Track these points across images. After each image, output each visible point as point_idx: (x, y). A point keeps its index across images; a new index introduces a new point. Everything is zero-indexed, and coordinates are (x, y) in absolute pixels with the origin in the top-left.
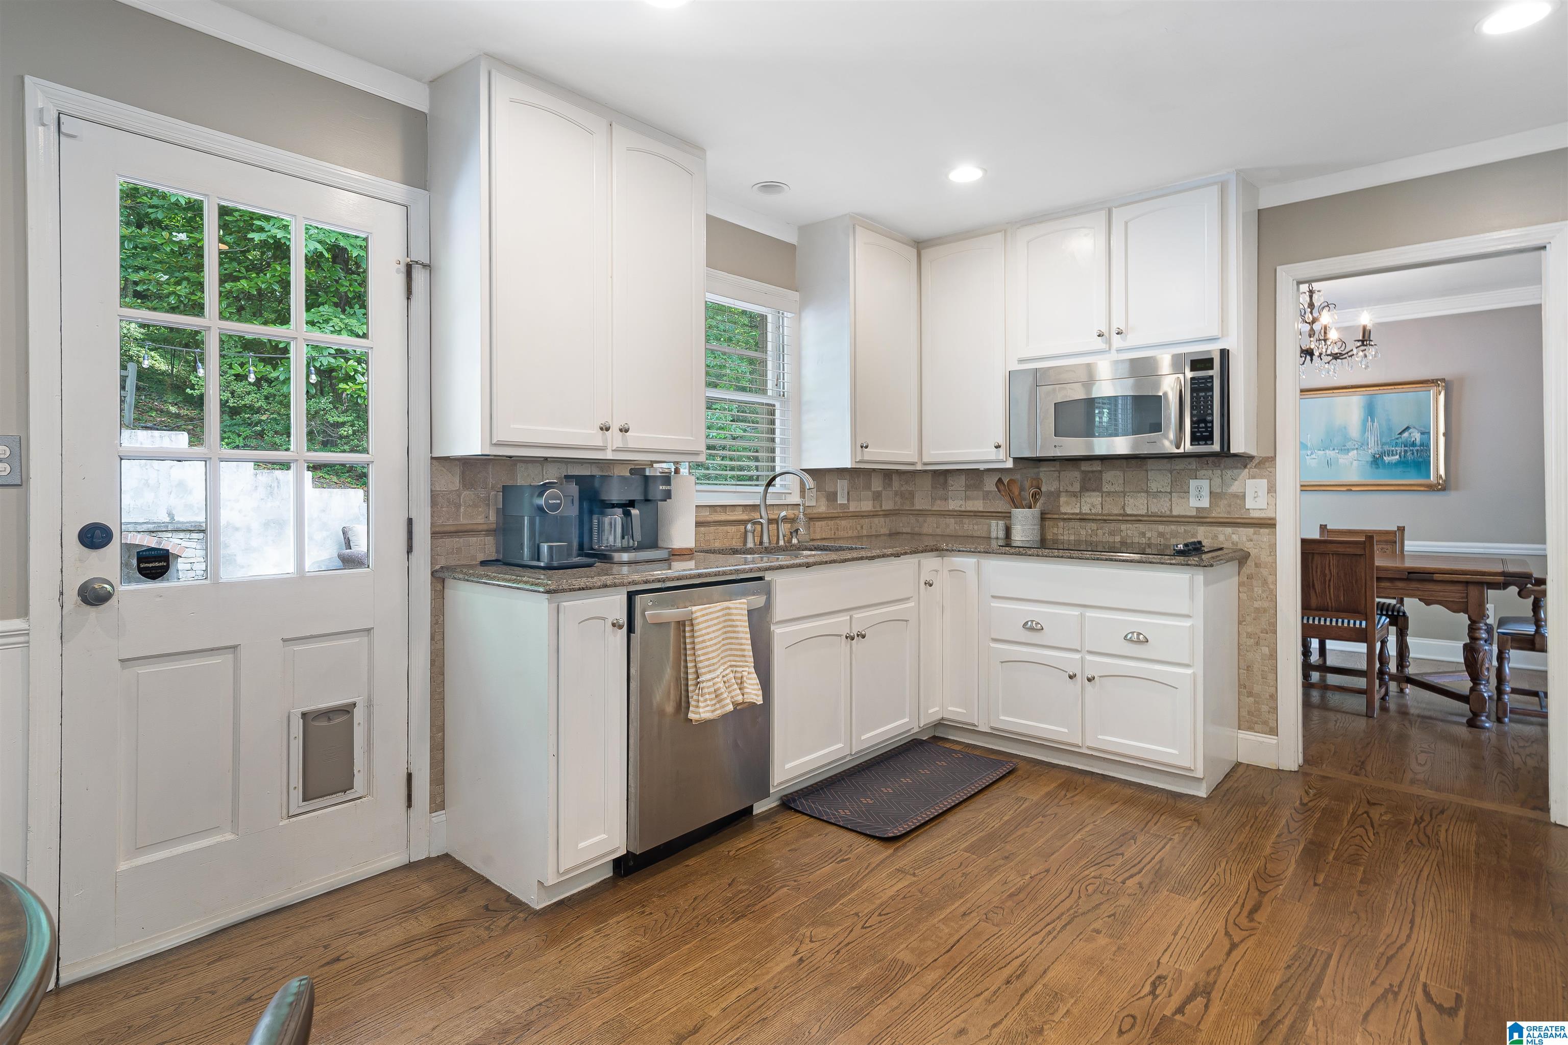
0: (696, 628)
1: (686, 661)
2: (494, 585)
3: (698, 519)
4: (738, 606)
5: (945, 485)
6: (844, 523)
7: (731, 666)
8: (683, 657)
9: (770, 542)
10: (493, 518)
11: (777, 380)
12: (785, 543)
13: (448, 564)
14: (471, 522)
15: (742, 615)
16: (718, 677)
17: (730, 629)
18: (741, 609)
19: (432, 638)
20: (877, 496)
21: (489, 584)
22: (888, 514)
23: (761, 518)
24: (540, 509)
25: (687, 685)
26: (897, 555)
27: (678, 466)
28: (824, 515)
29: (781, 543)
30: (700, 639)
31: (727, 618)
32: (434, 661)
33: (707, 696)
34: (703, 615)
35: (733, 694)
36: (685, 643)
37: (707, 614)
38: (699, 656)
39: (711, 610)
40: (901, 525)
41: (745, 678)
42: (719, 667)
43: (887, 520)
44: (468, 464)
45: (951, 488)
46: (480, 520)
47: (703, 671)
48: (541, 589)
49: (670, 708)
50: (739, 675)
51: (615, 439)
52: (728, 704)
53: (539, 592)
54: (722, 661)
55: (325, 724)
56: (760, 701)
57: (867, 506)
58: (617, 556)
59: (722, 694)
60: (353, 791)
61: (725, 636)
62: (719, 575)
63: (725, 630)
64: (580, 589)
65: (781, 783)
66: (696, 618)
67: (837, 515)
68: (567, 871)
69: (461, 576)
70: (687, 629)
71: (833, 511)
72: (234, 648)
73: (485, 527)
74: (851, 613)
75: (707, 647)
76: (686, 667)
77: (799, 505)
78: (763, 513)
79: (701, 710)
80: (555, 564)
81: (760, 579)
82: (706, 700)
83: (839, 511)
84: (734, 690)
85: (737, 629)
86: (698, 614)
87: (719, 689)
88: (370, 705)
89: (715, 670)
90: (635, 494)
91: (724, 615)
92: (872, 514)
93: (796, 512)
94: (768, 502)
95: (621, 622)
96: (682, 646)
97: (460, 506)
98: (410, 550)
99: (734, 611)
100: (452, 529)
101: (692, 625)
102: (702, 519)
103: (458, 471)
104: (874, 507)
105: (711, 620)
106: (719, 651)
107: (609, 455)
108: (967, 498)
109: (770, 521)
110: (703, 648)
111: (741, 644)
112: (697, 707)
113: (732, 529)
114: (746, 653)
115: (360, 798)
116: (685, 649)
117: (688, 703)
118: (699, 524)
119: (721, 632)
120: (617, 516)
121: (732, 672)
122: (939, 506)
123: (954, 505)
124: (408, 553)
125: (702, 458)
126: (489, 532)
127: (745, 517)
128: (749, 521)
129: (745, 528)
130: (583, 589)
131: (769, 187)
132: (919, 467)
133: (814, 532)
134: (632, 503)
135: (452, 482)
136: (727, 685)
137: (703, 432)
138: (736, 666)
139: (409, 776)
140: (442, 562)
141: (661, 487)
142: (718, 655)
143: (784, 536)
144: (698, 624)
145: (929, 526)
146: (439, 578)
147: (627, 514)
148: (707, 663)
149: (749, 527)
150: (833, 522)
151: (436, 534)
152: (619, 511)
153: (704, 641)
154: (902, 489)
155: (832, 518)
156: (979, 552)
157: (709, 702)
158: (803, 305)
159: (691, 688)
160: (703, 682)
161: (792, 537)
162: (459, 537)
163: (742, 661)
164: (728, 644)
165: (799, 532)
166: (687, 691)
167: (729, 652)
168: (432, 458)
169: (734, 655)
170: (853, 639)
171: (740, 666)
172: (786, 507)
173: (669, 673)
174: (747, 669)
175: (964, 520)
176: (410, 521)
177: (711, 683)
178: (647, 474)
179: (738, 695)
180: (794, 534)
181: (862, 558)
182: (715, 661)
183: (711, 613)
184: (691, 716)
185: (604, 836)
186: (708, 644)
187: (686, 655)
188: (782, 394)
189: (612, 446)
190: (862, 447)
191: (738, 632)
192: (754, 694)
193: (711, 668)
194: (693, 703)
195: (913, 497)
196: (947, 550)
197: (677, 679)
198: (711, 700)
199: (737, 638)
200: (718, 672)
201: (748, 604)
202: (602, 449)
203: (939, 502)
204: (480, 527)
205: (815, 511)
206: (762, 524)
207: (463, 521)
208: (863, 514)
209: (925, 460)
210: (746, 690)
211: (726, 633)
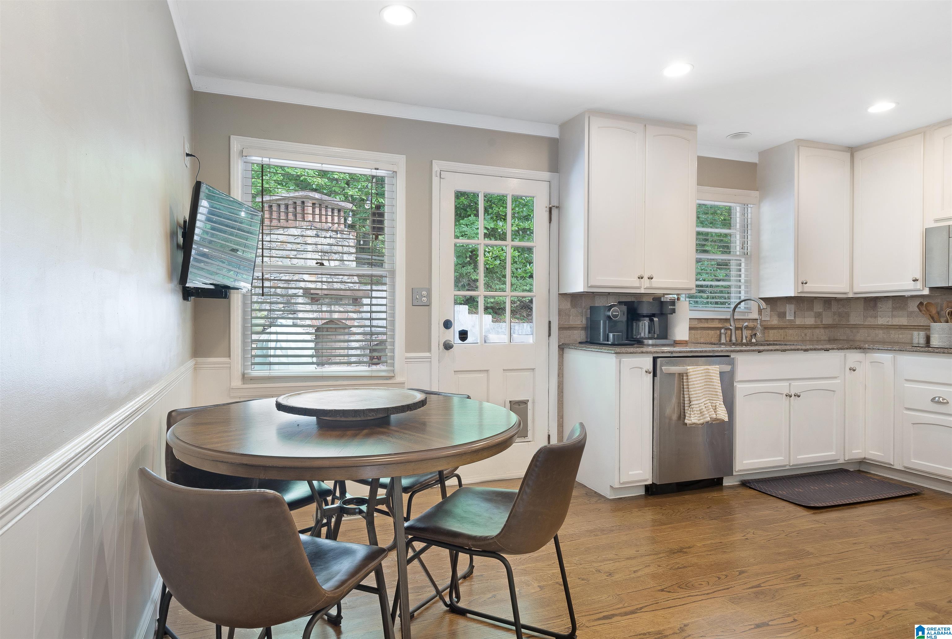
0: (689, 377)
1: (684, 394)
2: (588, 350)
3: (691, 326)
4: (714, 369)
5: (875, 306)
6: (791, 332)
7: (709, 400)
8: (682, 392)
9: (736, 340)
10: (584, 321)
11: (743, 245)
12: (746, 341)
13: (565, 342)
14: (574, 323)
15: (716, 374)
16: (701, 403)
17: (709, 380)
18: (716, 370)
19: (558, 376)
20: (818, 315)
21: (587, 350)
22: (826, 327)
23: (731, 326)
24: (609, 317)
25: (684, 406)
26: (827, 350)
27: (679, 296)
28: (776, 326)
29: (744, 341)
30: (692, 383)
31: (707, 374)
32: (559, 386)
33: (696, 412)
34: (694, 371)
35: (710, 413)
36: (683, 385)
37: (696, 371)
38: (691, 391)
39: (698, 369)
40: (839, 335)
41: (717, 406)
42: (702, 399)
43: (827, 330)
44: (575, 298)
45: (879, 310)
46: (579, 322)
47: (693, 399)
48: (613, 352)
49: (675, 417)
50: (714, 405)
51: (646, 283)
52: (707, 417)
53: (612, 353)
54: (704, 396)
55: (518, 407)
56: (726, 419)
57: (810, 321)
58: (646, 342)
59: (704, 412)
60: (527, 437)
61: (706, 383)
62: (703, 352)
63: (706, 380)
64: (630, 353)
65: (741, 471)
66: (690, 372)
67: (785, 326)
68: (624, 483)
69: (573, 347)
70: (685, 378)
71: (782, 324)
72: (487, 371)
73: (581, 326)
74: (790, 382)
75: (695, 387)
76: (684, 397)
77: (758, 319)
78: (732, 323)
79: (692, 418)
80: (616, 343)
81: (728, 356)
82: (695, 414)
83: (787, 324)
84: (711, 412)
85: (713, 380)
86: (691, 370)
87: (702, 409)
88: (534, 402)
89: (699, 400)
90: (655, 311)
91: (705, 373)
92: (814, 326)
93: (755, 324)
94: (735, 317)
95: (650, 370)
96: (682, 386)
97: (570, 316)
98: (549, 335)
99: (711, 371)
100: (567, 326)
101: (687, 376)
102: (693, 326)
103: (569, 300)
104: (815, 322)
105: (698, 374)
106: (702, 391)
107: (643, 291)
108: (893, 316)
109: (737, 329)
110: (693, 388)
111: (715, 389)
112: (690, 417)
113: (711, 332)
114: (718, 394)
115: (530, 441)
116: (683, 388)
117: (685, 416)
118: (691, 329)
119: (703, 381)
120: (646, 322)
121: (710, 403)
122: (870, 321)
123: (881, 321)
124: (549, 336)
125: (694, 291)
126: (582, 329)
127: (720, 325)
128: (722, 328)
129: (720, 332)
130: (632, 353)
131: (738, 135)
132: (851, 295)
133: (768, 336)
134: (654, 315)
135: (567, 305)
136: (707, 409)
137: (694, 277)
138: (712, 400)
139: (549, 436)
140: (562, 342)
141: (670, 307)
142: (702, 392)
143: (746, 337)
144: (691, 375)
145: (861, 335)
146: (562, 348)
147: (652, 320)
148: (695, 395)
149: (723, 331)
150: (782, 331)
151: (561, 328)
152: (648, 319)
153: (694, 384)
154: (840, 310)
155: (782, 328)
156: (895, 350)
157: (696, 415)
158: (761, 199)
159: (686, 408)
160: (693, 405)
161: (752, 338)
162: (570, 330)
163: (716, 398)
164: (707, 388)
165: (757, 335)
166: (684, 409)
167: (708, 392)
168: (559, 294)
169: (711, 394)
170: (791, 396)
171: (715, 400)
172: (748, 321)
173: (674, 400)
174: (719, 402)
175: (891, 332)
176: (550, 322)
177: (698, 406)
178: (662, 300)
179: (713, 414)
180: (754, 337)
181: (798, 350)
182: (700, 395)
183: (698, 371)
184: (686, 421)
185: (641, 472)
186: (696, 386)
187: (684, 391)
188: (746, 253)
189: (644, 286)
190: (802, 283)
191: (714, 382)
192: (723, 415)
193: (698, 398)
194: (687, 415)
195: (849, 316)
196: (869, 349)
197: (678, 403)
198: (698, 414)
199: (713, 385)
200: (702, 401)
201: (719, 368)
202: (639, 288)
203: (869, 319)
204: (579, 326)
205: (769, 324)
206: (731, 330)
207: (571, 323)
208: (806, 326)
209: (856, 290)
210: (718, 412)
211: (706, 382)
